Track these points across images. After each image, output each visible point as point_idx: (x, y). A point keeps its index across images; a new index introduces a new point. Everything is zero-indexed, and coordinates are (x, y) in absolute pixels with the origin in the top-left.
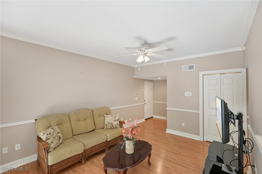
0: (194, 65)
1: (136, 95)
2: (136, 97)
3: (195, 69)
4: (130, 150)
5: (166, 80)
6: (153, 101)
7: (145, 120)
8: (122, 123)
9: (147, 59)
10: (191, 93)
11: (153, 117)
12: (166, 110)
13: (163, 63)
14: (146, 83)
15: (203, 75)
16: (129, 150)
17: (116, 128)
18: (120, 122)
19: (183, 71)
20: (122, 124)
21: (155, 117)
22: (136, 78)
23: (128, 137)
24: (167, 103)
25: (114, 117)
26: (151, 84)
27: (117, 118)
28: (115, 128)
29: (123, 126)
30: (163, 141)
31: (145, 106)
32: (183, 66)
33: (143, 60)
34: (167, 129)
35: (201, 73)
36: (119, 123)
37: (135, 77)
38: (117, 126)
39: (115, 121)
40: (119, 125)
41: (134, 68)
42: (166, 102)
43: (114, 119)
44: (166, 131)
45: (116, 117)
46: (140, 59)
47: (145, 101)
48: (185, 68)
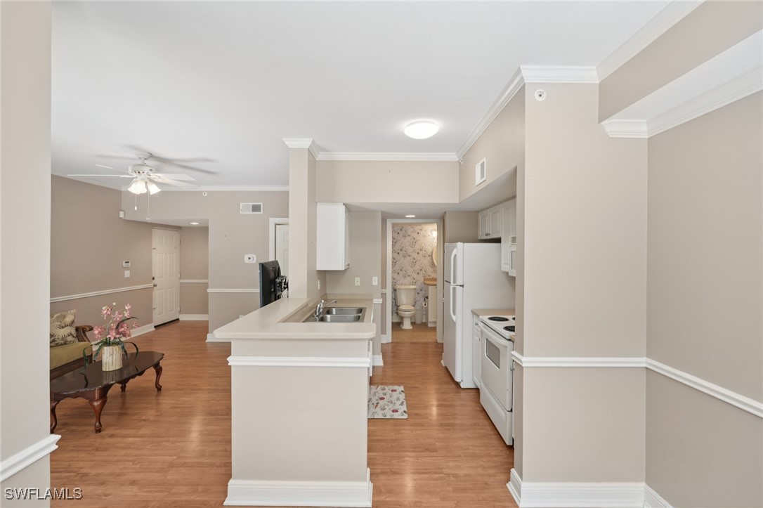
0: (262, 204)
1: (124, 265)
2: (127, 268)
3: (262, 212)
4: (112, 363)
5: (208, 228)
6: (180, 278)
7: (155, 327)
8: (83, 329)
9: (154, 189)
10: (255, 257)
11: (178, 319)
12: (207, 294)
13: (201, 192)
14: (157, 233)
15: (276, 224)
16: (110, 365)
17: (65, 344)
18: (77, 329)
19: (241, 213)
20: (84, 332)
21: (183, 318)
22: (127, 218)
23: (110, 338)
24: (210, 281)
25: (57, 317)
26: (175, 235)
27: (69, 319)
28: (62, 344)
29: (86, 336)
30: (195, 356)
31: (156, 293)
32: (241, 204)
33: (144, 191)
34: (208, 335)
35: (272, 221)
36: (73, 332)
37: (122, 215)
38: (70, 338)
39: (63, 327)
40: (73, 337)
41: (121, 191)
42: (207, 278)
43: (58, 324)
44: (206, 339)
45: (64, 317)
46: (137, 188)
47: (153, 279)
48: (245, 208)
